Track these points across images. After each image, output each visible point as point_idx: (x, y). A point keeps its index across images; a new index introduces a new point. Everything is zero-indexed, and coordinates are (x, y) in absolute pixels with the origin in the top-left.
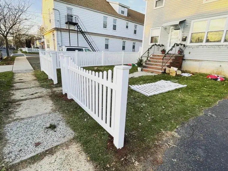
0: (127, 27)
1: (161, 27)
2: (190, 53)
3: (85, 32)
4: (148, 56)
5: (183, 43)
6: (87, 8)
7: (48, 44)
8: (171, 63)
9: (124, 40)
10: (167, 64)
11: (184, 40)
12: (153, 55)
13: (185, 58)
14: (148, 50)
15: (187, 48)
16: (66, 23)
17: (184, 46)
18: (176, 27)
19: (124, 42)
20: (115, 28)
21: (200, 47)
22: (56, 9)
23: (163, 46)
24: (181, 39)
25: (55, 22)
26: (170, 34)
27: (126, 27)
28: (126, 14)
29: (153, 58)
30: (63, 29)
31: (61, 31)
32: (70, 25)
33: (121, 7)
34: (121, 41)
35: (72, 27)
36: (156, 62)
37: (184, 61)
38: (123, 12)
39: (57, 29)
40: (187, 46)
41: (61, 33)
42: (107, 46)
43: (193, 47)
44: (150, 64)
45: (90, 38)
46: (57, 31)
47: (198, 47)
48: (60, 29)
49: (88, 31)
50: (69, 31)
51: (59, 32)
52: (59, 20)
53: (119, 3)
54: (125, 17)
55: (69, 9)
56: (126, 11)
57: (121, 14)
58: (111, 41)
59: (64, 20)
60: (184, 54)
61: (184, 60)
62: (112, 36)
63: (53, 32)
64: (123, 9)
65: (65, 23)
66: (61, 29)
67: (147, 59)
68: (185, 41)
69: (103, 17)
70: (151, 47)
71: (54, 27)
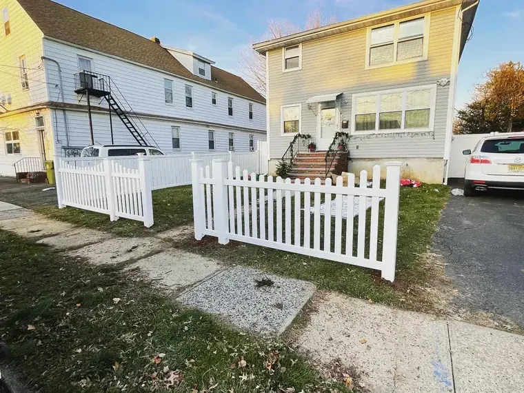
0: (214, 102)
1: (300, 104)
2: (357, 147)
3: (128, 113)
4: (291, 157)
5: (345, 131)
6: (127, 60)
7: (12, 142)
8: (336, 167)
9: (211, 129)
10: (332, 169)
11: (345, 126)
12: (298, 155)
13: (351, 157)
14: (291, 146)
15: (352, 140)
16: (78, 92)
17: (347, 135)
18: (328, 105)
19: (211, 133)
20: (189, 102)
21: (372, 136)
22: (52, 58)
23: (309, 137)
24: (340, 125)
25: (49, 88)
26: (319, 117)
27: (211, 101)
28: (208, 76)
29: (300, 160)
30: (71, 106)
31: (64, 110)
32: (90, 96)
33: (197, 61)
34: (206, 130)
35: (94, 102)
36: (309, 166)
37: (350, 162)
38: (202, 72)
39: (54, 106)
40: (351, 136)
41: (65, 114)
42: (176, 143)
43: (361, 138)
44: (298, 171)
45: (139, 124)
46: (55, 109)
47: (369, 137)
48: (62, 105)
49: (135, 111)
50: (90, 109)
51: (60, 114)
52: (58, 83)
53: (194, 54)
54: (206, 81)
55: (82, 59)
56: (208, 69)
57: (199, 75)
58: (185, 132)
59: (72, 84)
60: (349, 149)
61: (350, 159)
62: (185, 120)
63: (37, 111)
64: (201, 65)
65: (76, 92)
66: (65, 105)
67: (291, 163)
68: (347, 127)
69: (163, 80)
70: (294, 141)
71: (46, 99)
